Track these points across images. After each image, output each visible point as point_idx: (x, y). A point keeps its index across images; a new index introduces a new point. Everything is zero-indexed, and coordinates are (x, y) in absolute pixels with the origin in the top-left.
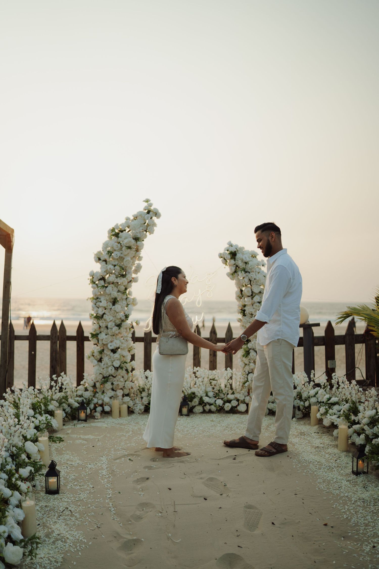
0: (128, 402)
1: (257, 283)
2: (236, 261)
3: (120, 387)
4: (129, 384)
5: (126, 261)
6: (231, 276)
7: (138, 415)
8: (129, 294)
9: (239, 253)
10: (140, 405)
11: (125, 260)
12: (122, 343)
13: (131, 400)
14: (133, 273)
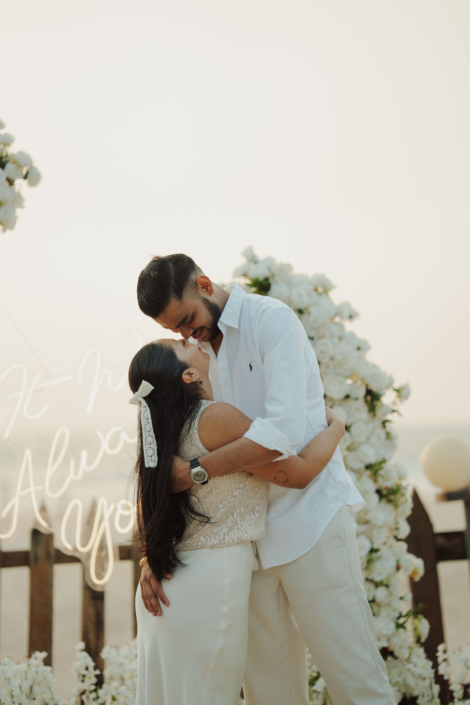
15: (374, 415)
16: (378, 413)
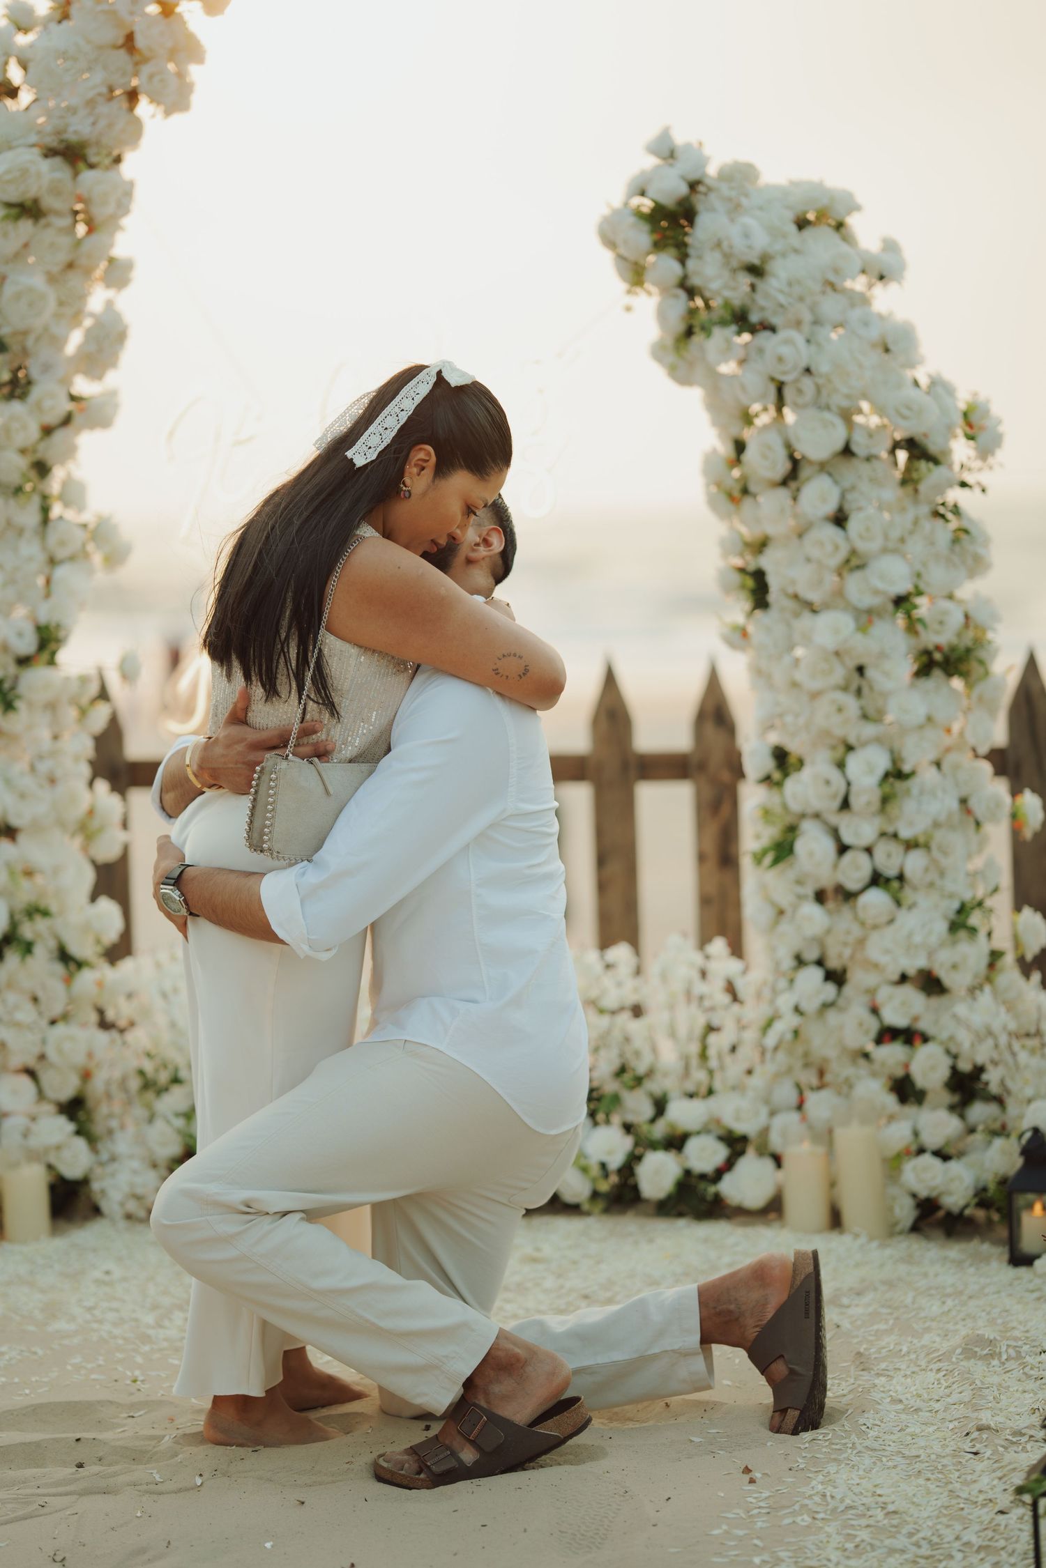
0: (58, 1148)
1: (824, 392)
2: (691, 264)
3: (17, 1061)
4: (71, 1038)
5: (18, 296)
6: (671, 358)
7: (122, 1224)
8: (62, 498)
9: (713, 210)
10: (135, 1164)
11: (9, 289)
12: (23, 796)
13: (79, 1133)
14: (77, 371)
15: (916, 491)
16: (922, 487)
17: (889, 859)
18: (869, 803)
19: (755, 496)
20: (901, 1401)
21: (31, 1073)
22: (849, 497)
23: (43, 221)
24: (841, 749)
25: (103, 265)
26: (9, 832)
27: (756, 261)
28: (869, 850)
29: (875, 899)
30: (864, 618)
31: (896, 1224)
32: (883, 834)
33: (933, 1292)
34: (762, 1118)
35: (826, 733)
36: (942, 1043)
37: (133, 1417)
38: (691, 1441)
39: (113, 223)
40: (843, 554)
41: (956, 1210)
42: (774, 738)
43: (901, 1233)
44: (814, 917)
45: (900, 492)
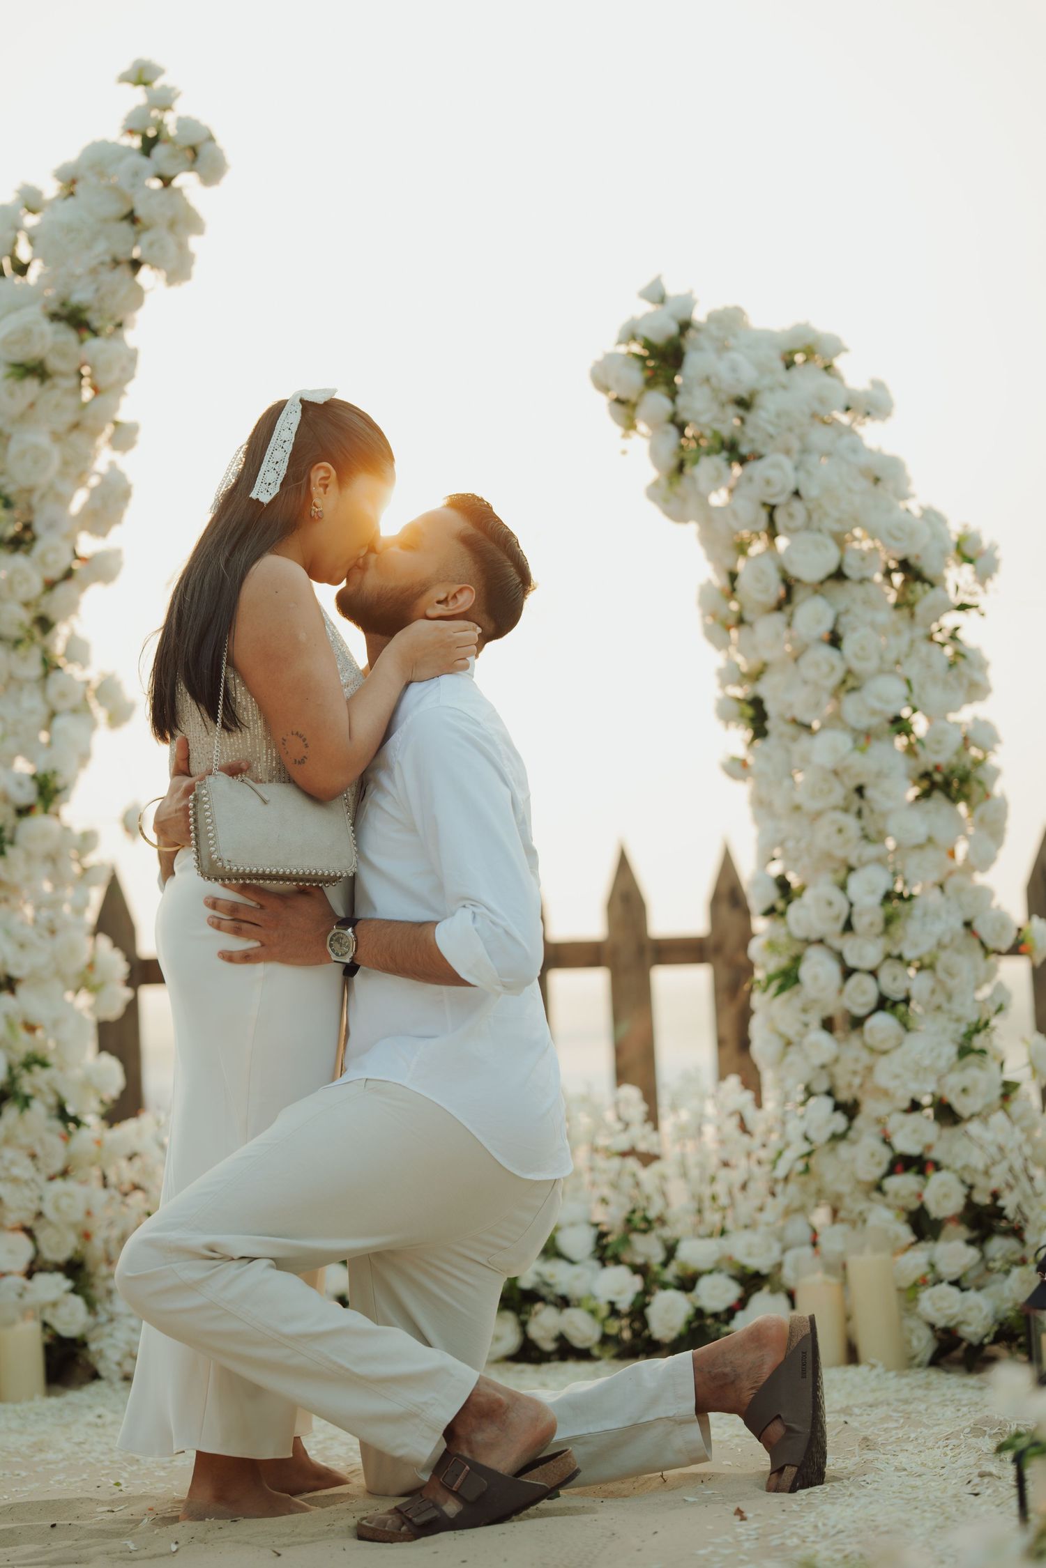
0: (54, 1305)
1: (815, 517)
2: (681, 400)
3: (13, 1218)
4: (69, 1195)
5: (23, 455)
6: (664, 495)
7: (117, 1384)
8: (70, 656)
9: (701, 349)
11: (14, 448)
12: (22, 946)
13: (74, 1291)
14: (83, 528)
15: (912, 615)
16: (919, 609)
17: (894, 982)
18: (872, 924)
19: (751, 625)
20: (905, 1470)
21: (29, 1232)
22: (843, 620)
23: (48, 383)
24: (843, 872)
25: (109, 429)
26: (8, 984)
27: (745, 395)
28: (873, 973)
29: (882, 1023)
30: (862, 740)
31: (914, 1357)
32: (888, 956)
33: (948, 1403)
34: (775, 1255)
35: (829, 856)
36: (955, 1171)
37: (113, 1512)
38: (685, 1500)
39: (118, 388)
40: (838, 675)
41: (975, 1341)
42: (775, 869)
43: (919, 1366)
44: (822, 1044)
45: (894, 615)
